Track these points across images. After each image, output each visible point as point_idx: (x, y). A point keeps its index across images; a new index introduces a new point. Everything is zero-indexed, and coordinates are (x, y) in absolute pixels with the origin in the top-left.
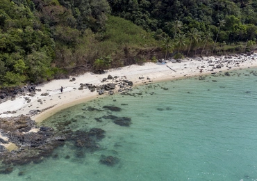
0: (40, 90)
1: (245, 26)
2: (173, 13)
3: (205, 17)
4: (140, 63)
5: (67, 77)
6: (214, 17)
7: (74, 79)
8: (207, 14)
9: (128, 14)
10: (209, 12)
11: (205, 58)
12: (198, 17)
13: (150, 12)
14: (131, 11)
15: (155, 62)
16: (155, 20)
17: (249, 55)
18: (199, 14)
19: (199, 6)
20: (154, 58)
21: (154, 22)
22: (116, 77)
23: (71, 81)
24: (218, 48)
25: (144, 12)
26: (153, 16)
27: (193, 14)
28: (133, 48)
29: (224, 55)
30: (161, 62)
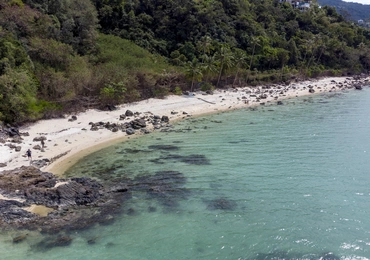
0: (27, 134)
1: (276, 51)
2: (186, 32)
3: (227, 38)
4: (161, 96)
5: (61, 117)
6: (237, 37)
7: (74, 118)
8: (229, 34)
9: (124, 31)
10: (231, 32)
11: (239, 89)
12: (219, 37)
13: (154, 30)
14: (127, 28)
15: (179, 95)
16: (163, 42)
17: (287, 84)
18: (219, 33)
19: (218, 24)
20: (177, 88)
21: (163, 43)
22: (137, 113)
23: (70, 120)
24: (251, 77)
25: (145, 30)
26: (158, 36)
27: (213, 34)
28: (149, 74)
29: (260, 85)
30: (187, 94)
